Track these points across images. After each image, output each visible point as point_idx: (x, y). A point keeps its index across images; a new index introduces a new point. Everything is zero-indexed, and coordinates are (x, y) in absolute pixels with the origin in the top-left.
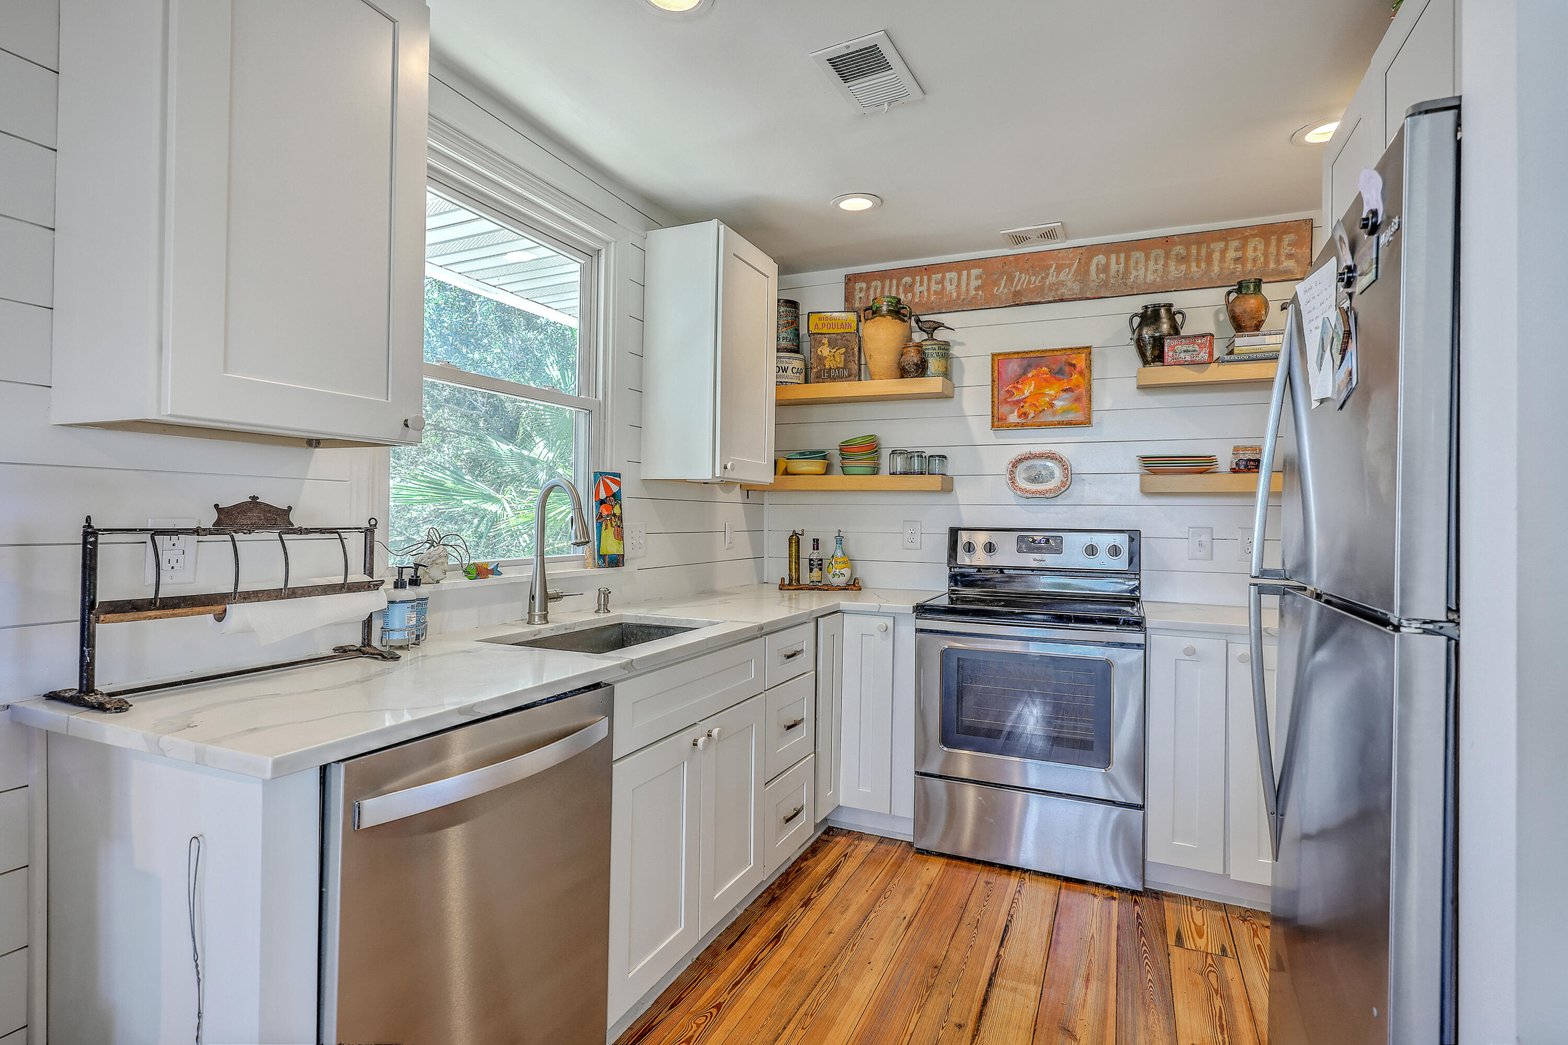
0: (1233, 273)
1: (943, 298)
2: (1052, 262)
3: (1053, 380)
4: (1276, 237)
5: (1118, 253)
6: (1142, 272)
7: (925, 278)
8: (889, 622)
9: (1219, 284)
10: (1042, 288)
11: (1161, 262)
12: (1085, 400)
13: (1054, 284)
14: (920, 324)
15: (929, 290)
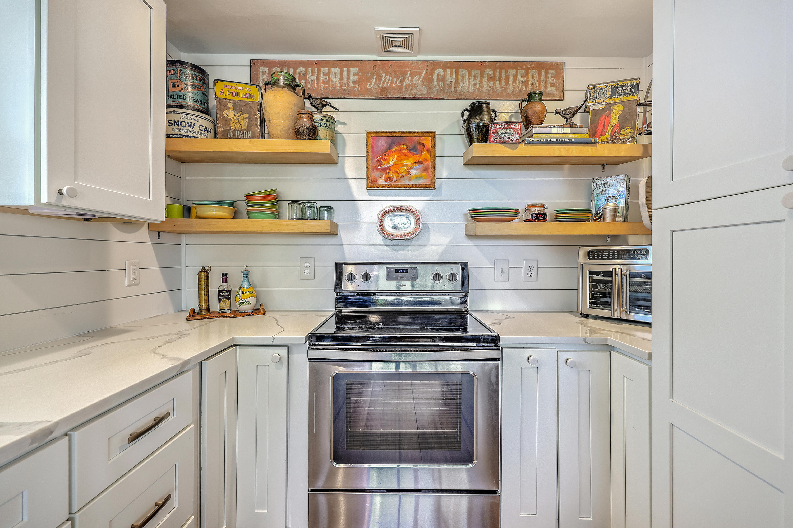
0: (521, 91)
1: (329, 87)
2: (408, 70)
3: (409, 154)
4: (545, 71)
5: (451, 68)
6: (466, 84)
7: (316, 70)
8: (283, 352)
9: (513, 97)
10: (400, 88)
11: (478, 78)
12: (430, 170)
13: (410, 86)
14: (311, 100)
15: (318, 79)
